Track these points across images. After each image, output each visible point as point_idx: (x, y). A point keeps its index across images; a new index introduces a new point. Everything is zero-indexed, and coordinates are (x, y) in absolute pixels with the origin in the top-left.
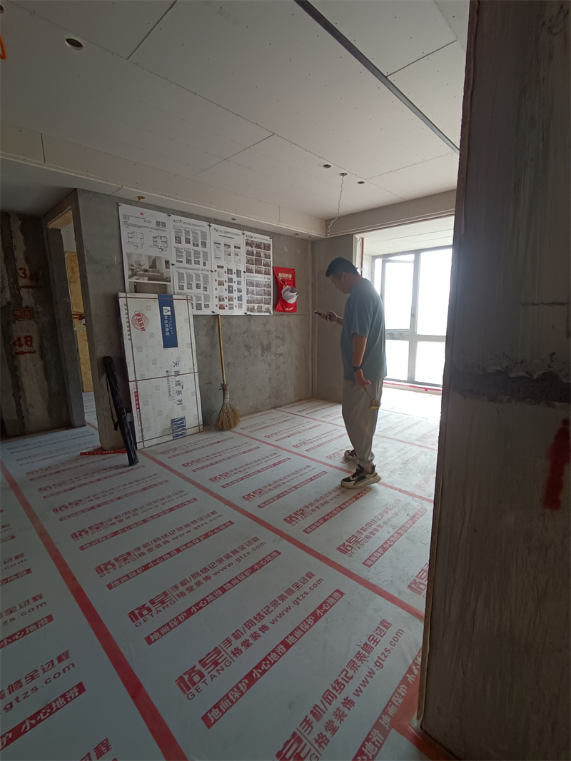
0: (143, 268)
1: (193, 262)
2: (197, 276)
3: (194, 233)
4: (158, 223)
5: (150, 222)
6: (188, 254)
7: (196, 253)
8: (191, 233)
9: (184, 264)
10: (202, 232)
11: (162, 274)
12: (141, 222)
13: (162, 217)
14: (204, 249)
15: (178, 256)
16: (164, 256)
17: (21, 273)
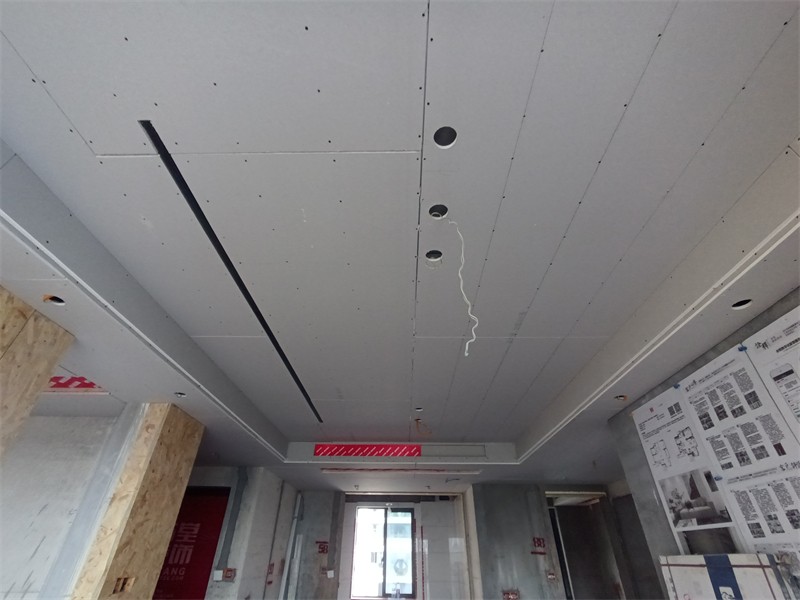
0: (683, 501)
1: (751, 456)
4: (671, 411)
5: (662, 416)
6: (734, 439)
8: (718, 392)
9: (738, 470)
10: (735, 375)
11: (711, 504)
12: (656, 424)
13: (669, 396)
14: (760, 412)
15: (719, 456)
16: (700, 465)
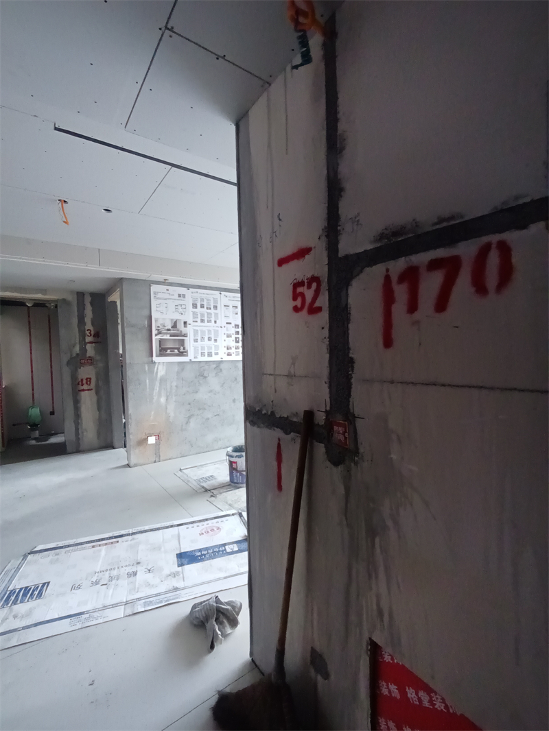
0: (166, 328)
1: (206, 321)
2: (209, 331)
3: (208, 300)
4: (179, 296)
5: (173, 295)
6: (202, 315)
7: (209, 314)
8: (205, 300)
9: (199, 323)
10: (214, 299)
11: (181, 331)
12: (166, 296)
13: (183, 291)
14: (216, 311)
15: (194, 318)
16: (183, 318)
17: (87, 333)
